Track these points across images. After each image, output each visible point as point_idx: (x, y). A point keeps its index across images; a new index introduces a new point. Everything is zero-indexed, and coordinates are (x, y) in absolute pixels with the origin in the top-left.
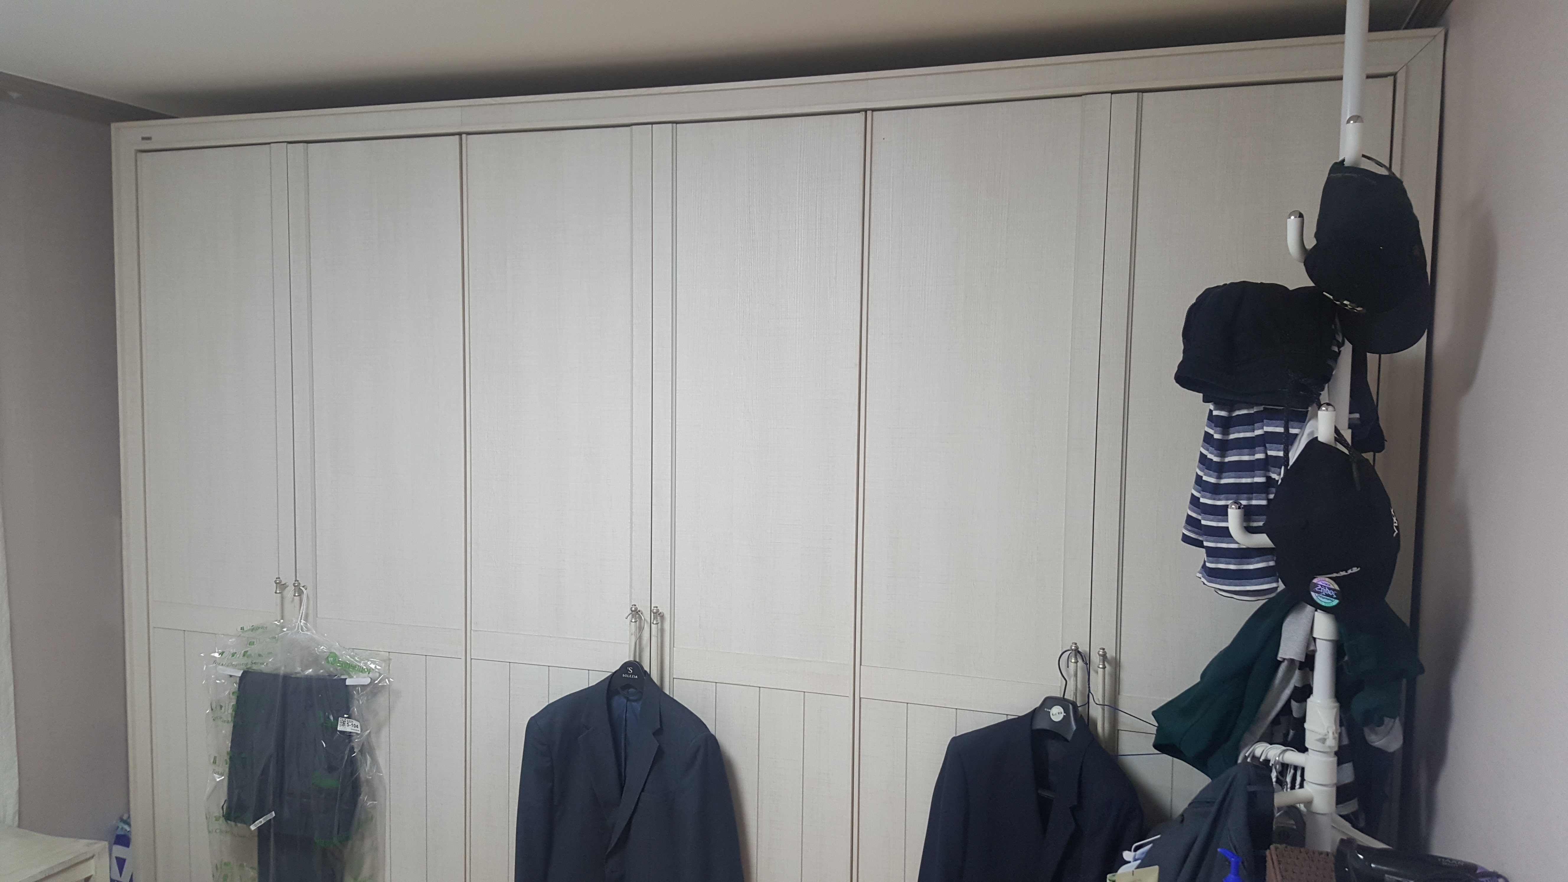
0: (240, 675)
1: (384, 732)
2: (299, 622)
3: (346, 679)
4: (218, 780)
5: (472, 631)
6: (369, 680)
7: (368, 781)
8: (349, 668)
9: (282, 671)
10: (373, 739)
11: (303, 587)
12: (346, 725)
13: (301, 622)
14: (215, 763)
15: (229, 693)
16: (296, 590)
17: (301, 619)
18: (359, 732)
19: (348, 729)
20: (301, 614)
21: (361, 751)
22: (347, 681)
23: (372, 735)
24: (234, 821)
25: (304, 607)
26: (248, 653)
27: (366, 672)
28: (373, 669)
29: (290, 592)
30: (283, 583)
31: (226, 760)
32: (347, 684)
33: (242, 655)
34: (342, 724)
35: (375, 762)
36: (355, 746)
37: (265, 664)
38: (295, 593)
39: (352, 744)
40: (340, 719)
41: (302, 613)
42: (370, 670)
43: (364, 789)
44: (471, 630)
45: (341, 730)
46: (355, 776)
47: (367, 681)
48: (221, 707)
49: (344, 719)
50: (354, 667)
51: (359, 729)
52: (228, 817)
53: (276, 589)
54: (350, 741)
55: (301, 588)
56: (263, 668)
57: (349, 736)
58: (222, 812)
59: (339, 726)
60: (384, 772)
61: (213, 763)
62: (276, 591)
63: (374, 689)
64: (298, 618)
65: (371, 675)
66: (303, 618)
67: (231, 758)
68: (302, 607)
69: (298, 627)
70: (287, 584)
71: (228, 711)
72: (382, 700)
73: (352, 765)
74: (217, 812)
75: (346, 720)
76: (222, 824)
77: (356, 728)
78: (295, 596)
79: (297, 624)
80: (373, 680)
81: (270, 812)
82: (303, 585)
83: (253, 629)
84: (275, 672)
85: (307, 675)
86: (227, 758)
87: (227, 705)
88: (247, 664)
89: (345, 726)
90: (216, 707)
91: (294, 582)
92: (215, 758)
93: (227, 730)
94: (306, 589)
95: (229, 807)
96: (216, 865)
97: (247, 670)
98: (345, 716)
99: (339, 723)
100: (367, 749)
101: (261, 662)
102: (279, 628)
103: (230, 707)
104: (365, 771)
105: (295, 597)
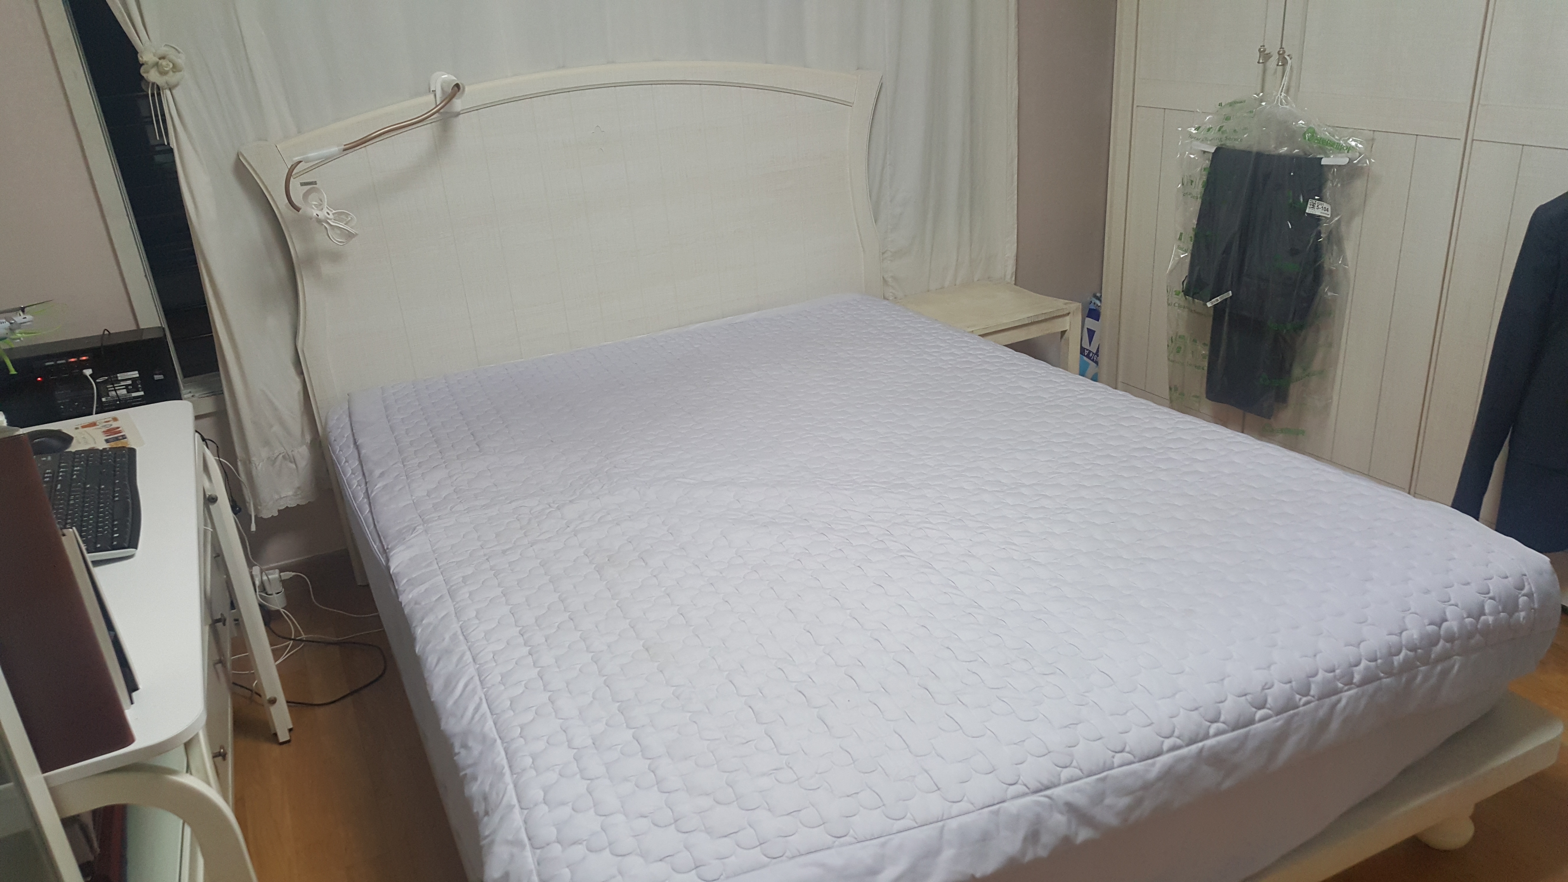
0: (1213, 151)
1: (1357, 222)
2: (1279, 95)
3: (1322, 158)
4: (1182, 256)
5: (1480, 106)
6: (1348, 160)
7: (1331, 271)
8: (1327, 146)
9: (1255, 149)
10: (1343, 228)
11: (1288, 56)
12: (1316, 207)
13: (1281, 95)
14: (1181, 240)
15: (1201, 170)
16: (1280, 59)
17: (1282, 92)
18: (1329, 216)
19: (1317, 212)
20: (1282, 86)
21: (1329, 238)
22: (1323, 160)
23: (1343, 223)
24: (1193, 298)
25: (1286, 78)
26: (1223, 129)
27: (1345, 150)
28: (1353, 147)
29: (1272, 63)
30: (1266, 52)
31: (1191, 237)
32: (1322, 163)
33: (1217, 129)
34: (1312, 206)
35: (1341, 251)
36: (1323, 231)
37: (1239, 140)
38: (1278, 63)
39: (1319, 228)
40: (1310, 201)
41: (1284, 85)
42: (1349, 148)
43: (1326, 278)
44: (1478, 104)
45: (1310, 212)
46: (1318, 264)
47: (1343, 161)
48: (1192, 181)
49: (1314, 201)
50: (1332, 144)
51: (1329, 213)
52: (1186, 292)
53: (1260, 58)
54: (1318, 225)
55: (1286, 57)
56: (1238, 145)
57: (1317, 219)
58: (1182, 286)
59: (1308, 208)
60: (1349, 265)
61: (1179, 239)
62: (1259, 60)
63: (1352, 172)
64: (1279, 91)
65: (1350, 155)
66: (1283, 91)
67: (1196, 236)
68: (1284, 78)
69: (1278, 100)
70: (1272, 54)
71: (1198, 189)
72: (1359, 185)
73: (1317, 250)
74: (1179, 288)
75: (1316, 203)
76: (1181, 299)
77: (1326, 212)
78: (1278, 65)
79: (1277, 97)
80: (1351, 161)
81: (1227, 291)
82: (1288, 54)
83: (1231, 104)
84: (1248, 149)
85: (1281, 154)
86: (1192, 234)
87: (1197, 181)
88: (1221, 140)
89: (1315, 209)
90: (1187, 183)
91: (1278, 50)
92: (1181, 234)
93: (1195, 206)
94: (1291, 59)
95: (1189, 283)
96: (1172, 337)
97: (1220, 146)
98: (1316, 197)
99: (1309, 206)
100: (1336, 238)
101: (1236, 137)
102: (1257, 102)
103: (1201, 183)
104: (1329, 262)
105: (1278, 67)
